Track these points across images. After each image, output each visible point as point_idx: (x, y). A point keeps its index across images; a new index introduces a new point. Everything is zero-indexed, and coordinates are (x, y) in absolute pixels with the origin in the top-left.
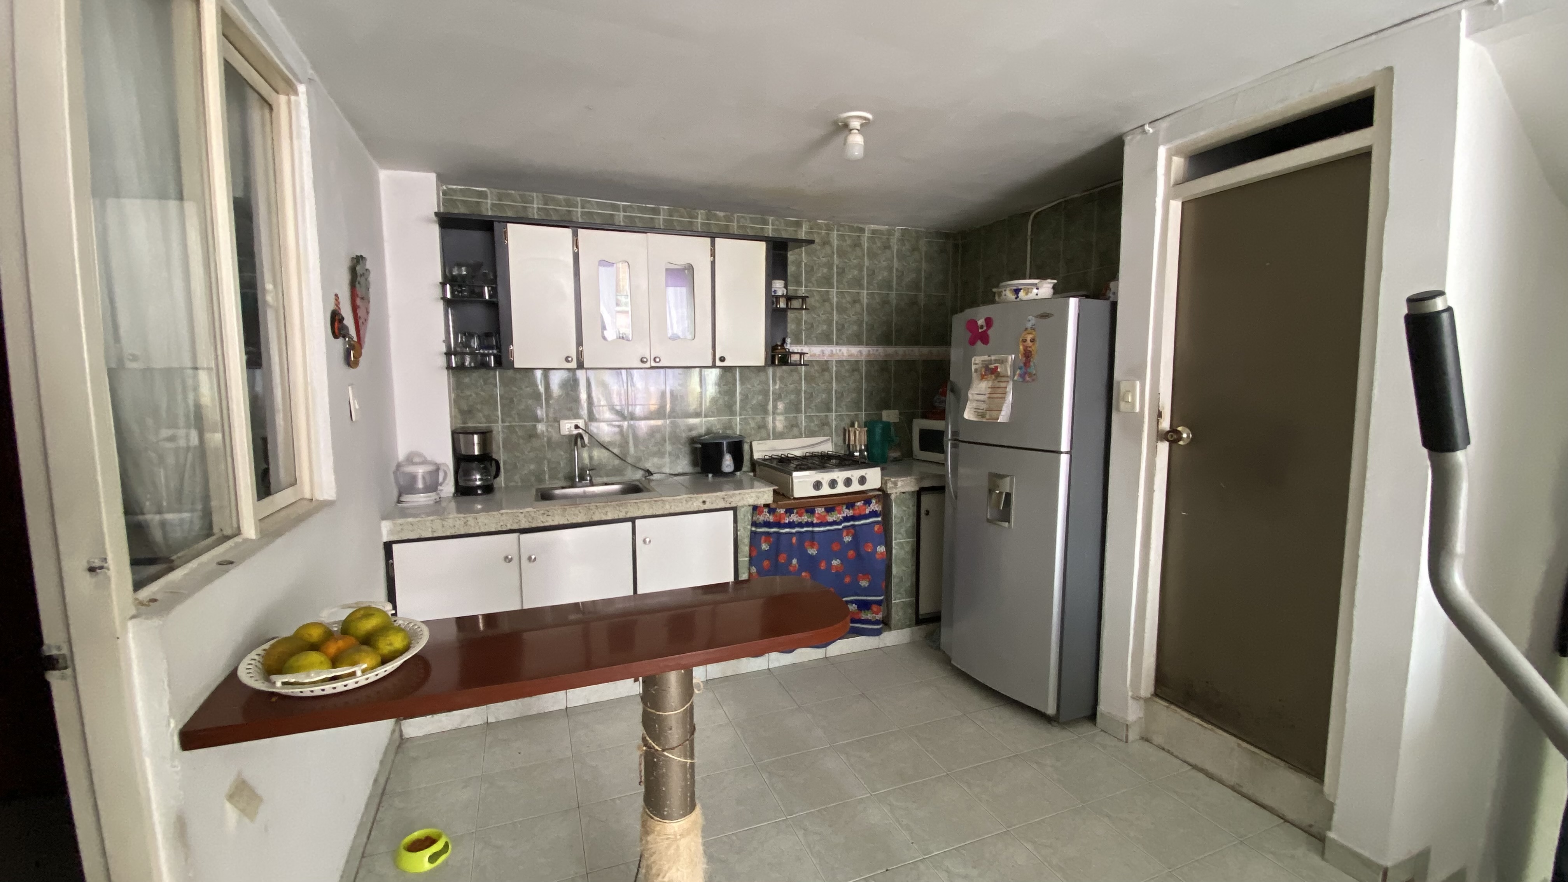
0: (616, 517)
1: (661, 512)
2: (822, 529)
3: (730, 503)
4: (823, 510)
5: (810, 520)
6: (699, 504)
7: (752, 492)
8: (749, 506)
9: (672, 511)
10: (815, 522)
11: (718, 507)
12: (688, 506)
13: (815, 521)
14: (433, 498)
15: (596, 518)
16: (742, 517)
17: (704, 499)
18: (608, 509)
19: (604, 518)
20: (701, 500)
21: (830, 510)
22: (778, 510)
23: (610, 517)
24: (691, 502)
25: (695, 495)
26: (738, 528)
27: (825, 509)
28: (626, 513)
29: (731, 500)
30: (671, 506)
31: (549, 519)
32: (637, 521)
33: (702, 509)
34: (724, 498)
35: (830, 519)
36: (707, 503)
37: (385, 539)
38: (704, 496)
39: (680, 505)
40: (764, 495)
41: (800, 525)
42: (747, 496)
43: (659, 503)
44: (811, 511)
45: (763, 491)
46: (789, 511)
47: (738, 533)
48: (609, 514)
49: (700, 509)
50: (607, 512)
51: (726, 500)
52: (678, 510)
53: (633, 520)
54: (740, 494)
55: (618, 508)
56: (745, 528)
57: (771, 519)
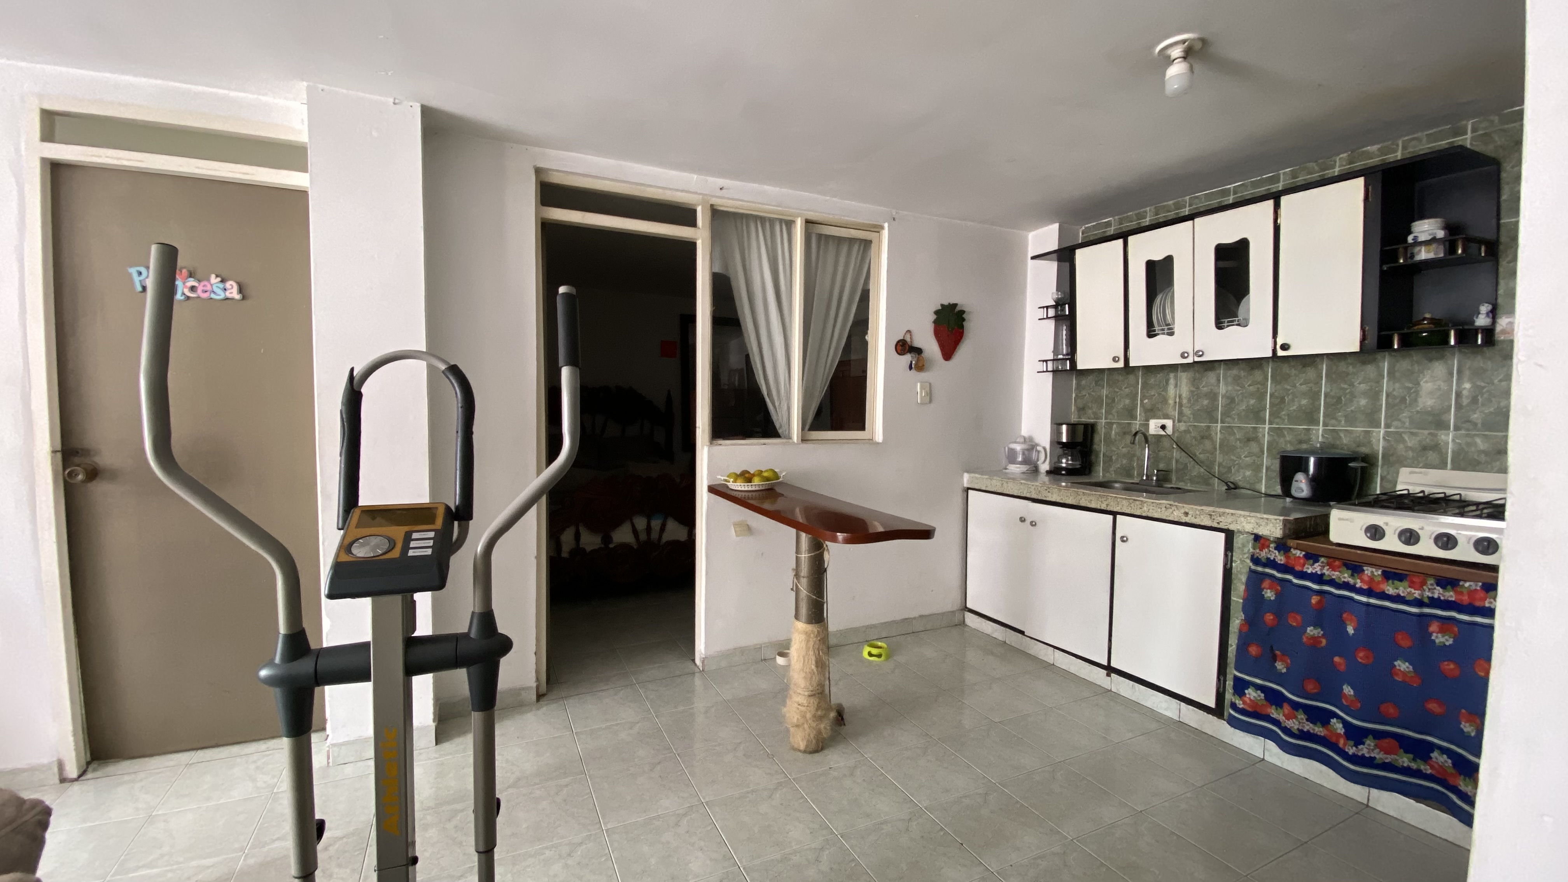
0: (1099, 507)
1: (1138, 513)
2: (1364, 599)
3: (1218, 523)
4: (1380, 572)
5: (1351, 581)
6: (1181, 515)
7: (1250, 516)
8: (1252, 534)
9: (1150, 515)
10: (1357, 586)
11: (1202, 524)
12: (1167, 514)
13: (1359, 584)
14: (1021, 469)
15: (1083, 503)
16: (1240, 546)
17: (1187, 511)
18: (1091, 498)
19: (1089, 505)
20: (1183, 511)
21: (1388, 576)
22: (1293, 551)
23: (1093, 505)
24: (1171, 510)
25: (1176, 504)
26: (1234, 559)
27: (1384, 572)
28: (1107, 505)
29: (1220, 519)
30: (1149, 510)
31: (1049, 494)
32: (1118, 516)
33: (1184, 521)
34: (1211, 515)
35: (1390, 590)
36: (1190, 516)
37: (966, 485)
38: (1187, 508)
39: (1159, 510)
40: (1267, 524)
41: (1332, 582)
42: (1242, 519)
43: (1137, 503)
44: (1356, 569)
45: (1267, 519)
46: (1312, 557)
47: (1233, 564)
48: (1093, 502)
49: (1181, 521)
50: (1091, 500)
51: (1213, 517)
52: (1156, 516)
53: (1114, 514)
54: (1232, 514)
55: (1100, 500)
56: (1242, 561)
57: (1280, 558)
